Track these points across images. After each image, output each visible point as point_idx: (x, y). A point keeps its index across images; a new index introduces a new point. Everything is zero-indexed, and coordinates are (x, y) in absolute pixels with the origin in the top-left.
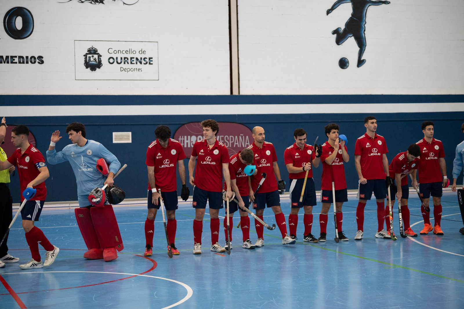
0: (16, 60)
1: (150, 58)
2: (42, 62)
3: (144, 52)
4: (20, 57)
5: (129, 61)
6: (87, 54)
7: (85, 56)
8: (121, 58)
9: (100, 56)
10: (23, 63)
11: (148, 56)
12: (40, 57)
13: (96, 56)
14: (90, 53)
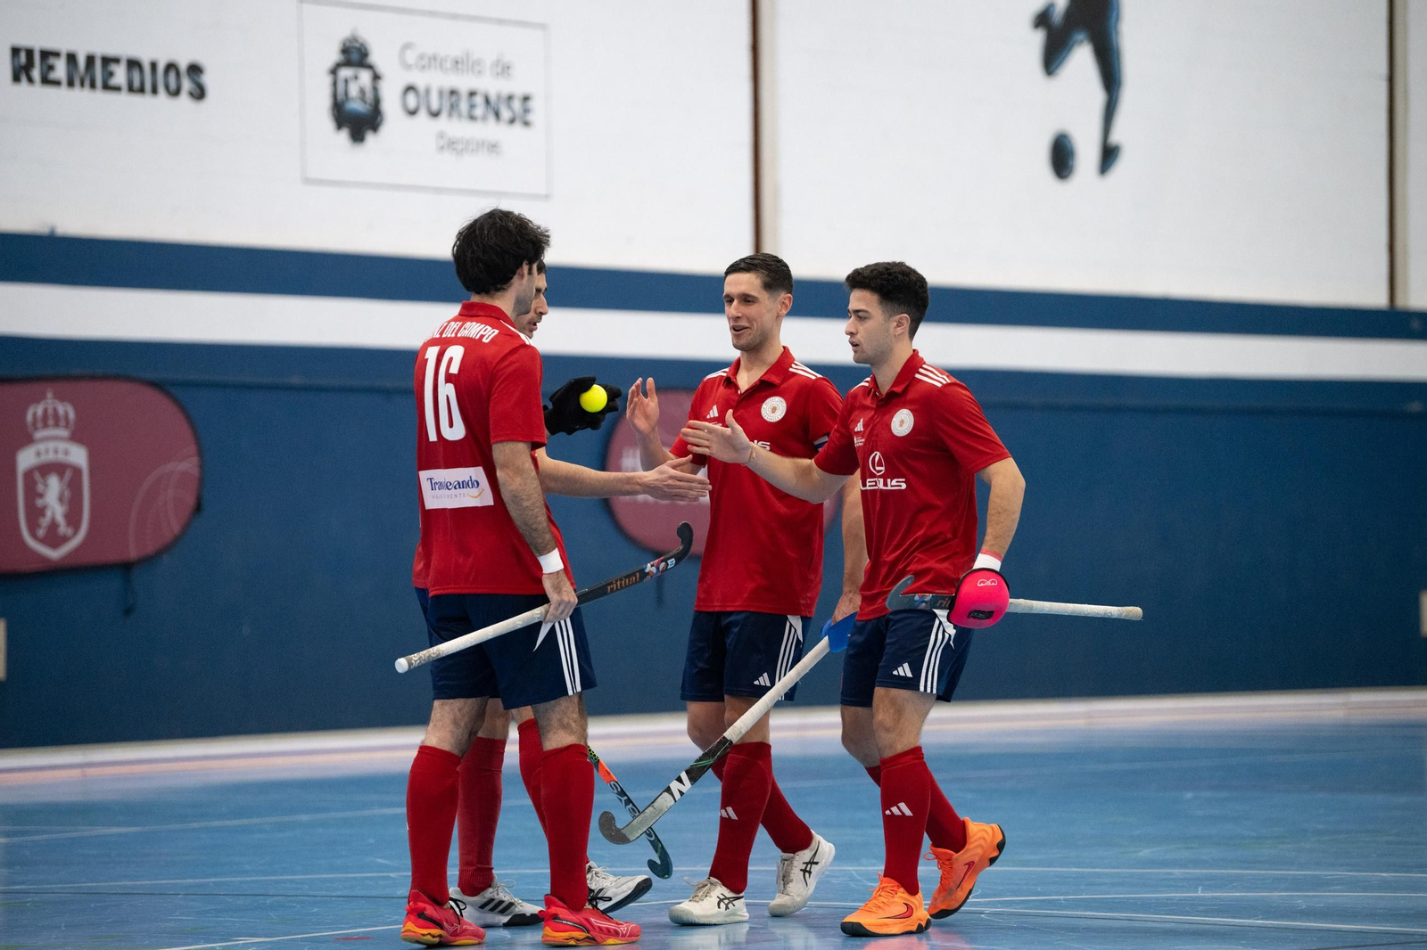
0: (120, 75)
1: (526, 99)
2: (199, 93)
3: (504, 69)
4: (133, 64)
5: (464, 106)
6: (338, 66)
7: (334, 72)
8: (441, 93)
9: (376, 77)
10: (142, 90)
11: (516, 86)
12: (195, 70)
13: (365, 77)
14: (347, 63)
